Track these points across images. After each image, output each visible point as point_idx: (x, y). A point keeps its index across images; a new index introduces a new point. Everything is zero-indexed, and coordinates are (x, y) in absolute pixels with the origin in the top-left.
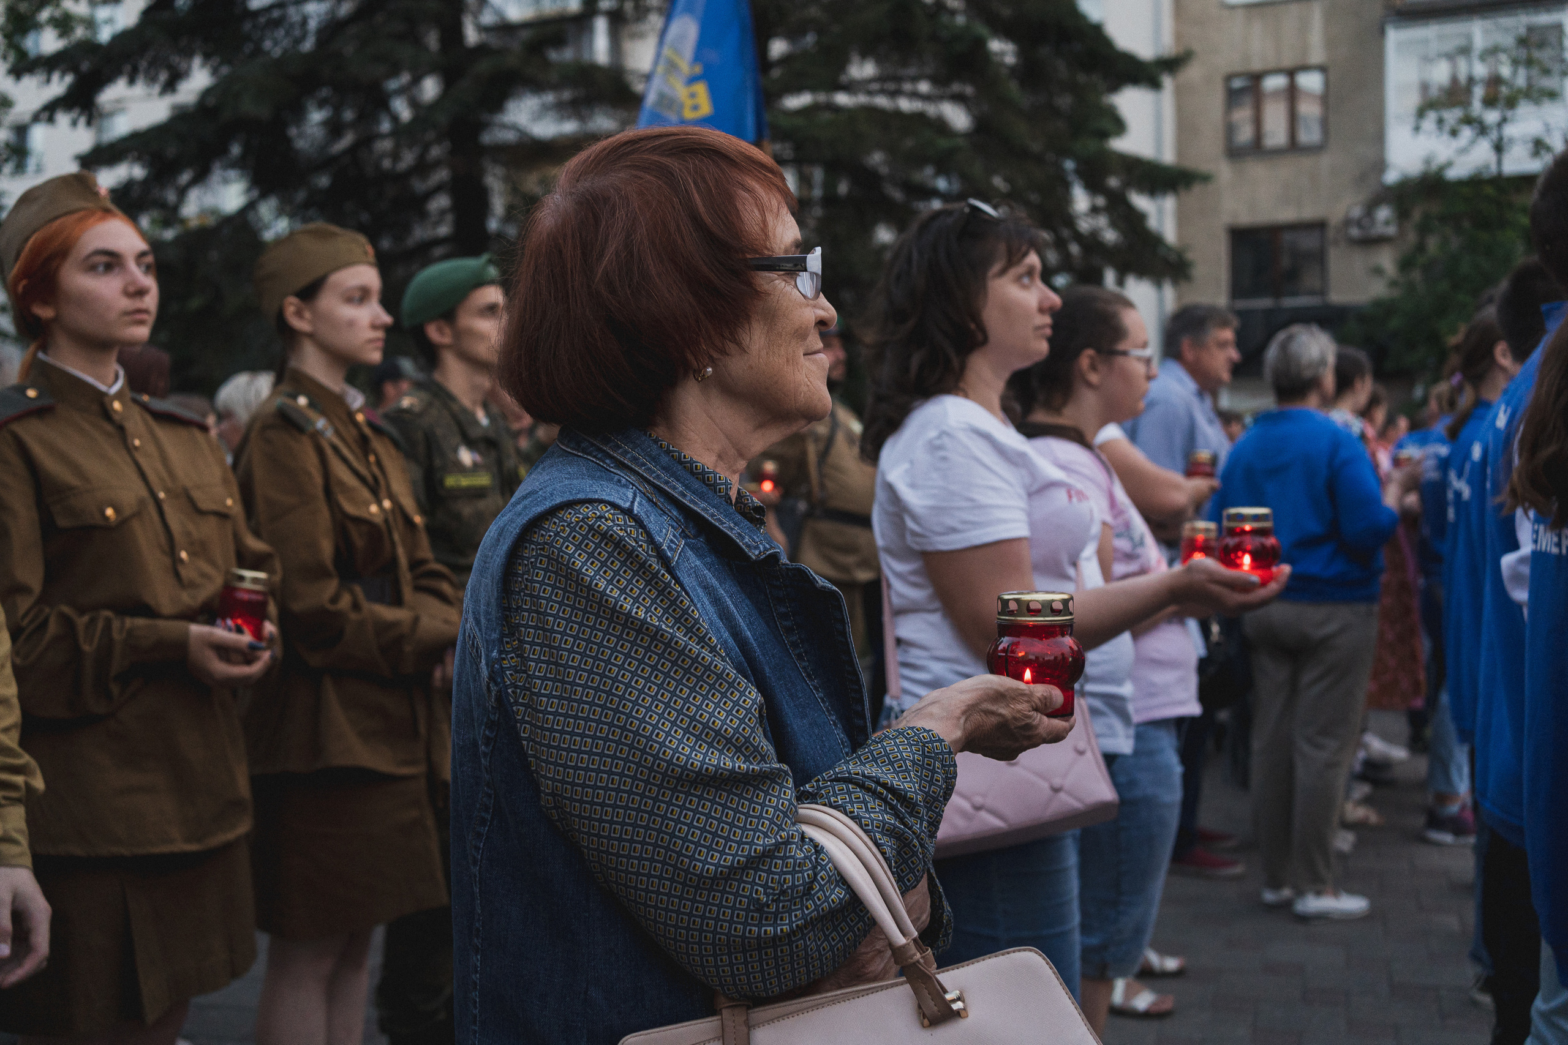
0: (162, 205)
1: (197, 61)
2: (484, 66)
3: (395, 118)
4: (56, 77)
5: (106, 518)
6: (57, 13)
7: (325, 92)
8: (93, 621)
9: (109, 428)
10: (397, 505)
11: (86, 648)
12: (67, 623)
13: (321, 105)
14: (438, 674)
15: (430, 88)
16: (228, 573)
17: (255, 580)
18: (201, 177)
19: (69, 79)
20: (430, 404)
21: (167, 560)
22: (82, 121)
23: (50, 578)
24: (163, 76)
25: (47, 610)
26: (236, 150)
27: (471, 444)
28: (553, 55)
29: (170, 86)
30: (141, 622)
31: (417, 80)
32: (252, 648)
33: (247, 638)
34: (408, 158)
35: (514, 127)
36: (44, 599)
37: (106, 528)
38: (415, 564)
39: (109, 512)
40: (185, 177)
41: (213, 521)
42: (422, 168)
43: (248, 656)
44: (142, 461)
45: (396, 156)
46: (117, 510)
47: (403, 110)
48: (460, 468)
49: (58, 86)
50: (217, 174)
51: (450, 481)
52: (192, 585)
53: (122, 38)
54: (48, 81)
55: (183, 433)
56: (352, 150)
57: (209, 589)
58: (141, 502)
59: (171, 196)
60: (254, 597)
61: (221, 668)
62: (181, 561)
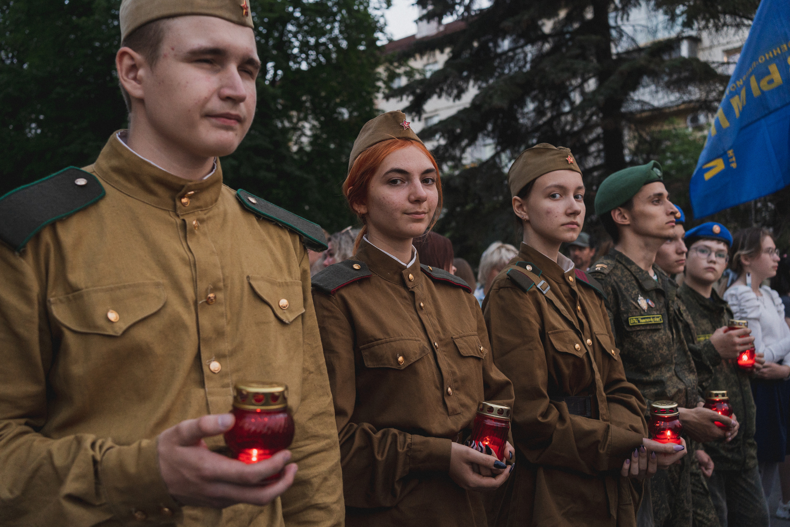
0: (453, 158)
1: (471, 83)
2: (624, 67)
3: (572, 103)
4: (405, 97)
5: (398, 363)
6: (408, 69)
7: (534, 93)
8: (384, 435)
9: (405, 293)
10: (597, 342)
11: (379, 458)
12: (367, 436)
13: (533, 101)
14: (626, 466)
15: (592, 85)
16: (480, 404)
17: (501, 412)
18: (472, 142)
19: (411, 98)
20: (615, 267)
21: (439, 394)
22: (416, 119)
23: (358, 404)
24: (455, 92)
25: (355, 426)
26: (490, 127)
27: (646, 294)
28: (666, 57)
29: (458, 97)
30: (418, 438)
31: (585, 80)
32: (497, 465)
33: (493, 458)
34: (580, 124)
35: (639, 101)
36: (355, 419)
37: (398, 371)
38: (610, 384)
39: (400, 359)
40: (464, 143)
41: (471, 361)
42: (588, 128)
43: (494, 471)
44: (424, 318)
45: (573, 123)
46: (405, 358)
47: (577, 98)
48: (640, 311)
49: (406, 101)
50: (480, 142)
51: (633, 321)
52: (455, 413)
53: (436, 74)
54: (401, 100)
55: (453, 292)
56: (549, 122)
57: (466, 417)
58: (423, 350)
59: (458, 153)
60: (499, 424)
61: (474, 479)
62: (448, 394)
